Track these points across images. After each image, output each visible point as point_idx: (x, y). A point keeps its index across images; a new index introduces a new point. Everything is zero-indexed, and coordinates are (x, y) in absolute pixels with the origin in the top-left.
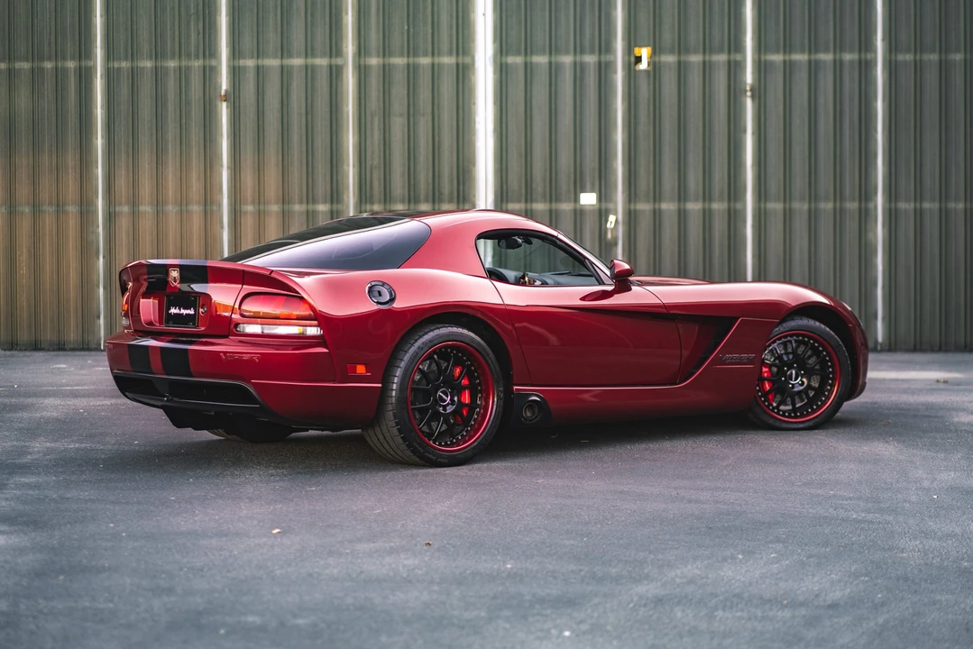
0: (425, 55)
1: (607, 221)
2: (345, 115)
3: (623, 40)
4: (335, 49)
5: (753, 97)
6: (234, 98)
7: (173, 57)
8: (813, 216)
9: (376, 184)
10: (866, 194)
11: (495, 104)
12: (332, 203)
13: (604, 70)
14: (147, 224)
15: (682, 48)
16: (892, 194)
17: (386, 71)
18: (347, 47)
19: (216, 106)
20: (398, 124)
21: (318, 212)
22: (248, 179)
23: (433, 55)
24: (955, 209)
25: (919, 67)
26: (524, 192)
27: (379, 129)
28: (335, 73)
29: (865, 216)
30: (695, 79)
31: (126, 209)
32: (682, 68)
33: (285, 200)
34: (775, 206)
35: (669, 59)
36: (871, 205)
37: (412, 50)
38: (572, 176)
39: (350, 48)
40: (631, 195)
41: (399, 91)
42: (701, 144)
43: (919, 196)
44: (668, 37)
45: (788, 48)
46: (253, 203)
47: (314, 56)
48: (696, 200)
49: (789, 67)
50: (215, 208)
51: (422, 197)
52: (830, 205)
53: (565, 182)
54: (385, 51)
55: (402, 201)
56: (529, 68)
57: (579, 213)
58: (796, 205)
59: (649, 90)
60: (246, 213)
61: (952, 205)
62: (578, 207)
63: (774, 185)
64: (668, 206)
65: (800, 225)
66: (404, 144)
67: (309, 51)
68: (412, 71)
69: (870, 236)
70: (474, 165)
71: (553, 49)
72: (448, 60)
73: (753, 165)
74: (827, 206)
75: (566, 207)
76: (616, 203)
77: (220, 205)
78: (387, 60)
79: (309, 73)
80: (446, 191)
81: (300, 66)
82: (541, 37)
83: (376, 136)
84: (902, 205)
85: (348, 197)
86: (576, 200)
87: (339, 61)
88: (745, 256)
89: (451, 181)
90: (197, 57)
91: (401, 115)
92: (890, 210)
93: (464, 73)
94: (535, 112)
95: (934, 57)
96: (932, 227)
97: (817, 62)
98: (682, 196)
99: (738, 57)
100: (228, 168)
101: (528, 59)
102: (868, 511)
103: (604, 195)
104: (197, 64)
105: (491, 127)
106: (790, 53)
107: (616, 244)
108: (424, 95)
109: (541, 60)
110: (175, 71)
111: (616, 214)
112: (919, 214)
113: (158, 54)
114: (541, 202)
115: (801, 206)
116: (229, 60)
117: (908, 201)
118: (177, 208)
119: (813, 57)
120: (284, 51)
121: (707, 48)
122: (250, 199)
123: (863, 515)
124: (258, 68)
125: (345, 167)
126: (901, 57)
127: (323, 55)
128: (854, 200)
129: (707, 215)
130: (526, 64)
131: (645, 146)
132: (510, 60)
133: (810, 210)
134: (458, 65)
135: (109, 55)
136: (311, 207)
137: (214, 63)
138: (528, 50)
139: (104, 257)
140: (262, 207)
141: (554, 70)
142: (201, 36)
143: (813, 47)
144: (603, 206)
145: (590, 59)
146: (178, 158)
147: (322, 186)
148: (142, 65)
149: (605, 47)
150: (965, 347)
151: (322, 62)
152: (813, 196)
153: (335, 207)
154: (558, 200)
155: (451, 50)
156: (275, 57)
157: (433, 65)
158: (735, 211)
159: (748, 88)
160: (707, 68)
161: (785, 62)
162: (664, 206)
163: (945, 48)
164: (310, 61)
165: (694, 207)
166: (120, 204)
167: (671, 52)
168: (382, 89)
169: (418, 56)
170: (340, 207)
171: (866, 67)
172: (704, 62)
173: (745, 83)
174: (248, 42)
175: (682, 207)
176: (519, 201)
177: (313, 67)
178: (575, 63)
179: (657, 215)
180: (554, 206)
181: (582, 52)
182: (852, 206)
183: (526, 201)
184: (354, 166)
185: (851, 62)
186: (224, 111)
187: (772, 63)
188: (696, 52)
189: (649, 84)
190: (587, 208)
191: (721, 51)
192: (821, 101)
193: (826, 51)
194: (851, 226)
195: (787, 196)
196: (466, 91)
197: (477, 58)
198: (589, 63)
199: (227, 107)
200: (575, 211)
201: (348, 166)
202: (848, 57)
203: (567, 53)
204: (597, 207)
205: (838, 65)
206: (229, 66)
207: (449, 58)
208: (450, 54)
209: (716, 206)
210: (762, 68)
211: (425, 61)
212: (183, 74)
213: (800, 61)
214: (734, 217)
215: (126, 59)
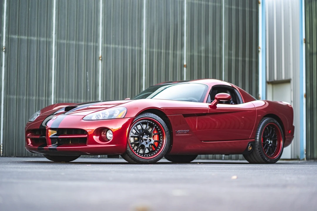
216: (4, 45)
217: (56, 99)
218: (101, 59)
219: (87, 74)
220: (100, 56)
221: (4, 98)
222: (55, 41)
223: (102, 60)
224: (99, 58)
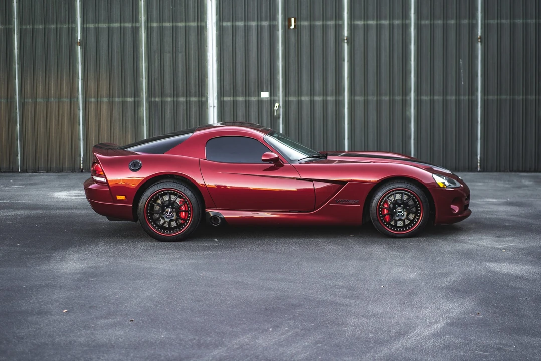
0: (181, 21)
1: (274, 106)
2: (141, 52)
3: (282, 13)
4: (135, 18)
5: (348, 43)
6: (84, 44)
7: (53, 23)
8: (378, 103)
9: (157, 87)
10: (405, 92)
11: (217, 46)
12: (135, 97)
13: (273, 29)
14: (41, 109)
15: (312, 18)
16: (418, 92)
17: (161, 29)
18: (141, 17)
19: (75, 48)
20: (168, 57)
21: (128, 102)
22: (92, 85)
23: (185, 22)
24: (451, 100)
25: (432, 27)
26: (232, 91)
27: (158, 60)
28: (136, 31)
29: (405, 104)
30: (319, 34)
31: (30, 100)
32: (312, 28)
33: (111, 96)
34: (359, 98)
35: (306, 23)
36: (408, 98)
37: (174, 19)
38: (257, 84)
39: (143, 18)
40: (286, 94)
41: (168, 39)
42: (322, 67)
43: (432, 93)
44: (305, 12)
45: (366, 18)
46: (95, 97)
47: (124, 22)
48: (319, 95)
49: (366, 27)
50: (75, 100)
51: (181, 94)
52: (387, 98)
53: (253, 86)
54: (161, 20)
55: (171, 96)
56: (234, 28)
57: (260, 102)
58: (370, 98)
59: (295, 40)
60: (91, 102)
61: (449, 98)
62: (260, 99)
63: (359, 87)
64: (305, 99)
65: (372, 108)
66: (171, 66)
67: (122, 20)
68: (175, 29)
69: (408, 113)
70: (207, 78)
71: (246, 18)
72: (193, 24)
73: (348, 77)
74: (386, 98)
75: (254, 99)
76: (279, 97)
77: (78, 98)
78: (162, 24)
79: (122, 31)
80: (193, 91)
81: (118, 27)
82: (240, 11)
83: (157, 63)
84: (424, 98)
85: (143, 94)
86: (259, 95)
87: (137, 25)
88: (345, 124)
89: (195, 86)
90: (65, 23)
91: (170, 52)
92: (418, 100)
93: (201, 31)
94: (238, 51)
95: (440, 22)
96: (438, 109)
97: (380, 24)
98: (312, 93)
99: (341, 22)
100: (81, 79)
101: (234, 23)
102: (346, 297)
103: (273, 93)
104: (65, 26)
105: (215, 58)
106: (367, 20)
107: (279, 118)
108: (181, 42)
109: (240, 24)
110: (54, 30)
111: (279, 102)
112: (432, 102)
113: (45, 21)
114: (241, 97)
115: (372, 98)
116: (81, 24)
117: (426, 95)
118: (57, 100)
119: (378, 22)
120: (110, 20)
121: (325, 18)
122: (93, 95)
123: (342, 299)
124: (96, 28)
125: (141, 79)
126: (423, 22)
127: (129, 22)
128: (399, 95)
129: (325, 103)
130: (232, 26)
131: (293, 67)
132: (225, 24)
133: (377, 100)
134: (198, 26)
135: (20, 22)
136: (124, 99)
137: (74, 26)
138: (234, 19)
139: (19, 125)
140: (99, 99)
141: (247, 29)
142: (67, 12)
143: (379, 17)
144: (273, 98)
145: (265, 23)
146: (56, 74)
147: (129, 89)
148: (37, 27)
149: (273, 17)
150: (456, 169)
151: (128, 25)
152: (379, 93)
153: (136, 99)
154: (249, 95)
155: (194, 18)
156: (105, 23)
157: (185, 26)
158: (339, 100)
159: (345, 38)
160: (325, 28)
161: (364, 24)
162: (303, 98)
163: (446, 17)
164: (122, 24)
165: (318, 99)
166: (27, 98)
167: (306, 20)
168: (159, 39)
169: (178, 22)
170: (139, 99)
171: (405, 27)
172: (323, 25)
173: (344, 36)
174: (91, 15)
175: (312, 99)
176: (230, 96)
177: (124, 28)
178: (258, 25)
179: (300, 103)
180: (247, 98)
181: (261, 20)
182: (398, 98)
183: (233, 96)
184: (145, 78)
185: (398, 25)
186: (79, 49)
187: (358, 25)
188: (319, 20)
189: (295, 36)
190: (265, 99)
191: (331, 19)
192: (383, 44)
193: (385, 19)
194: (398, 108)
195: (365, 93)
196: (202, 40)
197: (207, 23)
198: (265, 25)
199: (81, 48)
200: (258, 101)
201: (143, 78)
202: (396, 22)
203: (253, 20)
204: (269, 99)
205: (391, 26)
206: (81, 27)
207: (193, 23)
208: (194, 21)
209: (329, 98)
210: (352, 27)
211: (181, 24)
212: (58, 31)
213: (372, 24)
214: (339, 104)
215: (29, 24)
216: (346, 33)
217: (416, 98)
218: (479, 40)
219: (461, 62)
220: (479, 37)
221: (349, 100)
222: (415, 23)
223: (481, 42)
224: (478, 39)
